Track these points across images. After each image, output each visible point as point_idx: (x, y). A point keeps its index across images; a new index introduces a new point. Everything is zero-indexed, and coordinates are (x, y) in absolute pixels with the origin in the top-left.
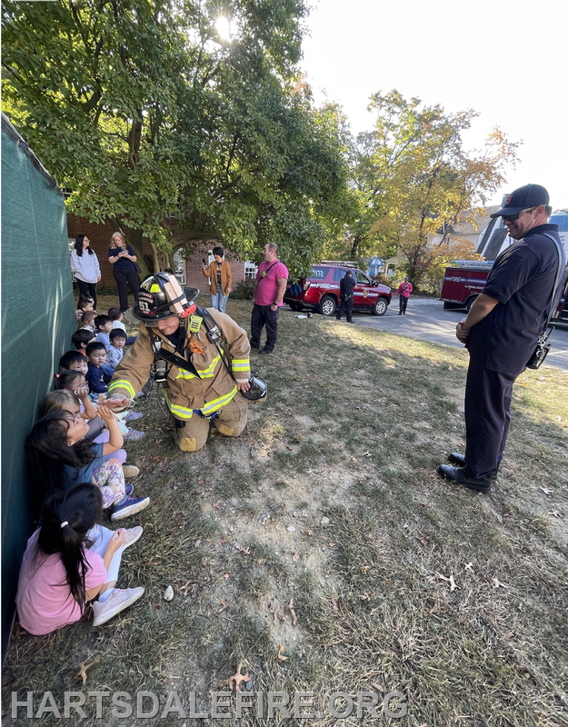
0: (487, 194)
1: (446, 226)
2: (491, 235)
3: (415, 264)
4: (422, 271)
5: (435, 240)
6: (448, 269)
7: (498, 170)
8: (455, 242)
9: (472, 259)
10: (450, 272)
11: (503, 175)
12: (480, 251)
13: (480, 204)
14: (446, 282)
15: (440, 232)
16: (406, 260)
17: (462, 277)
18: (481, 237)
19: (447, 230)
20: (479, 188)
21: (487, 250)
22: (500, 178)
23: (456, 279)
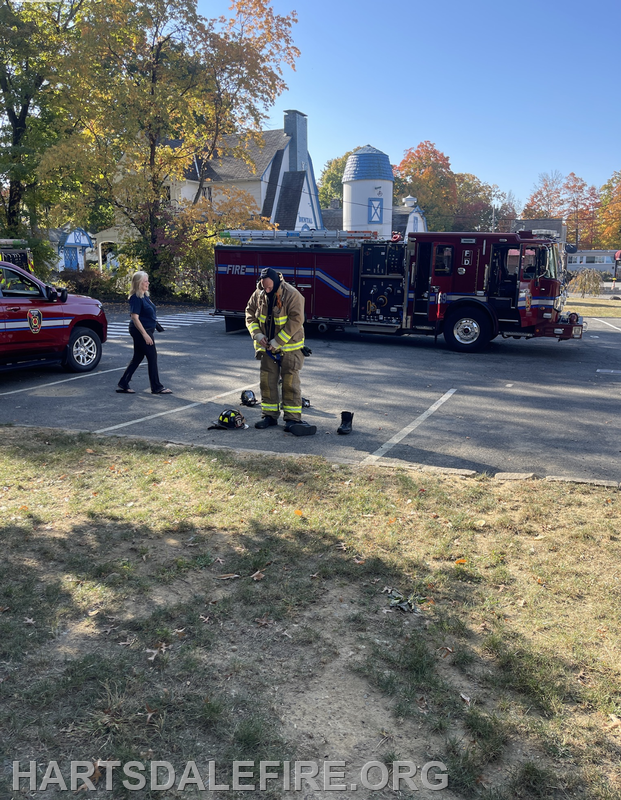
0: (259, 106)
1: (200, 162)
2: (280, 182)
3: (154, 240)
4: (172, 256)
5: (184, 193)
6: (218, 249)
7: (266, 64)
8: (221, 197)
9: (258, 228)
10: (224, 255)
11: (276, 72)
12: (267, 212)
13: (249, 124)
14: (220, 277)
15: (190, 175)
16: (134, 234)
17: (249, 265)
18: (264, 186)
19: (201, 173)
20: (243, 93)
21: (278, 211)
22: (273, 77)
23: (239, 270)
